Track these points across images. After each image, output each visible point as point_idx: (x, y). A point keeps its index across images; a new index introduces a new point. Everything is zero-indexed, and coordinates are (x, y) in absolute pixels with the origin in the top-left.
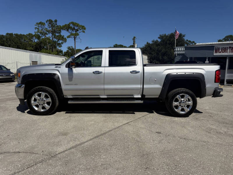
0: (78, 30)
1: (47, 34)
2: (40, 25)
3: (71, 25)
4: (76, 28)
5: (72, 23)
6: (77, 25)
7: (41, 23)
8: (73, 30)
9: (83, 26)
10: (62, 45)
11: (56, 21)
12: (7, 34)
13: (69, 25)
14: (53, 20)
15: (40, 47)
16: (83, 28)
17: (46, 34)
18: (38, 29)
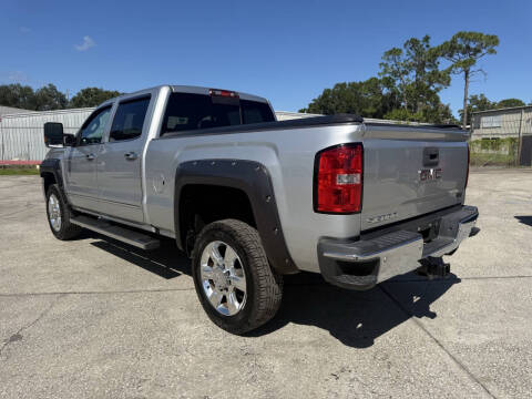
0: (477, 51)
1: (407, 74)
2: (391, 57)
3: (459, 41)
4: (472, 45)
5: (461, 35)
6: (477, 37)
7: (395, 52)
8: (463, 53)
9: (492, 37)
10: (438, 94)
11: (427, 39)
12: (337, 85)
13: (454, 41)
14: (420, 39)
15: (392, 104)
16: (493, 40)
17: (405, 73)
18: (386, 65)
